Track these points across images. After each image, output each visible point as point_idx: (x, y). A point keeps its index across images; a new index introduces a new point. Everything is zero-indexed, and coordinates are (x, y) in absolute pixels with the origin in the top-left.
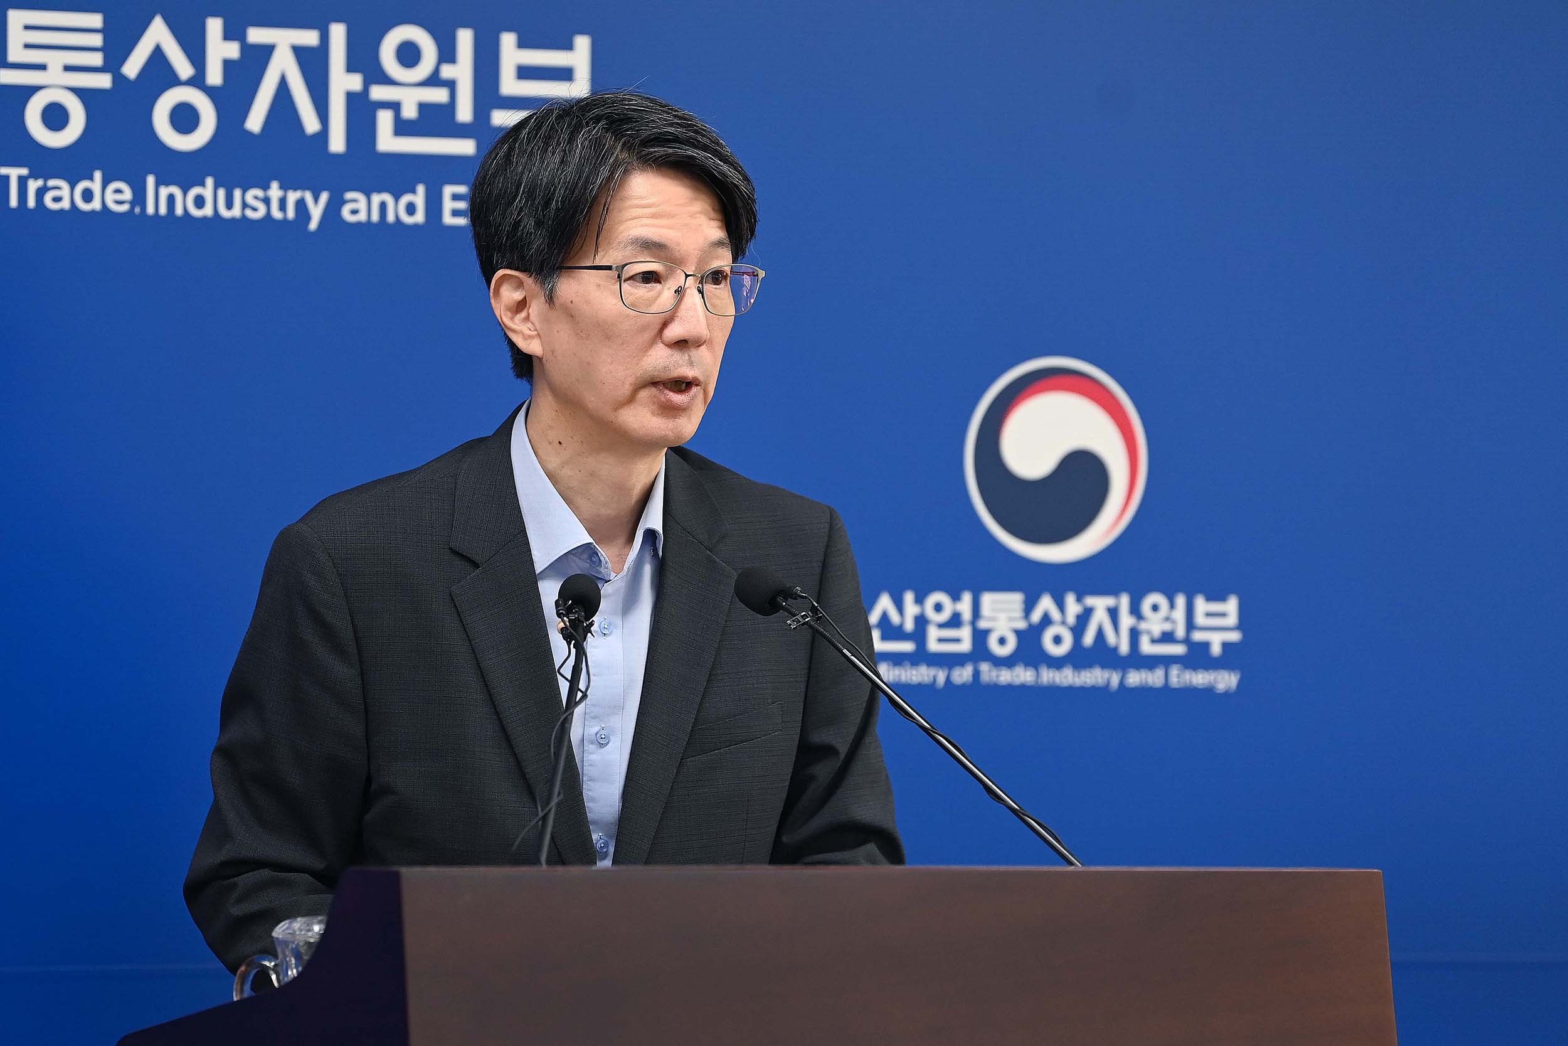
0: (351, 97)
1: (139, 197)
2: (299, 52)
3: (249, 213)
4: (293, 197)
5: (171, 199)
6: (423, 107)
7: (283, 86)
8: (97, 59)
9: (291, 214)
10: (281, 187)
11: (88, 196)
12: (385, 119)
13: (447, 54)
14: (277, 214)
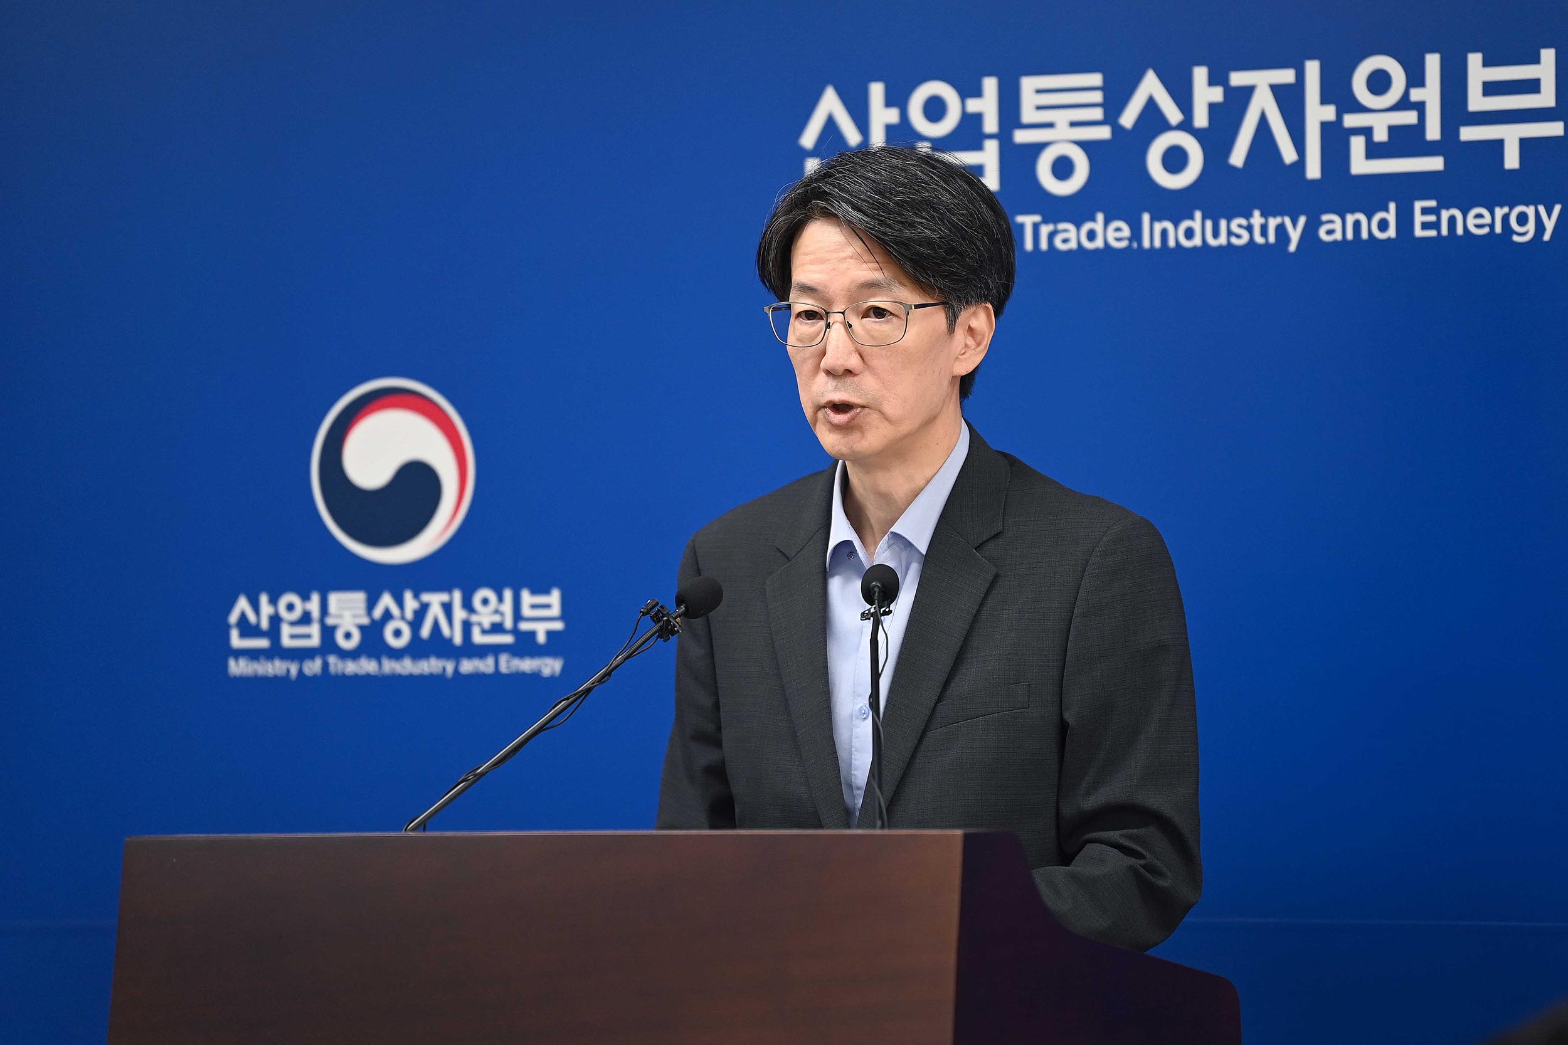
0: (1325, 126)
1: (1136, 234)
2: (1277, 90)
3: (1235, 241)
4: (1273, 223)
5: (1164, 233)
6: (1392, 129)
7: (1263, 123)
8: (1097, 114)
9: (1272, 238)
10: (1263, 215)
11: (1091, 235)
12: (1357, 144)
13: (1416, 78)
14: (1259, 239)
